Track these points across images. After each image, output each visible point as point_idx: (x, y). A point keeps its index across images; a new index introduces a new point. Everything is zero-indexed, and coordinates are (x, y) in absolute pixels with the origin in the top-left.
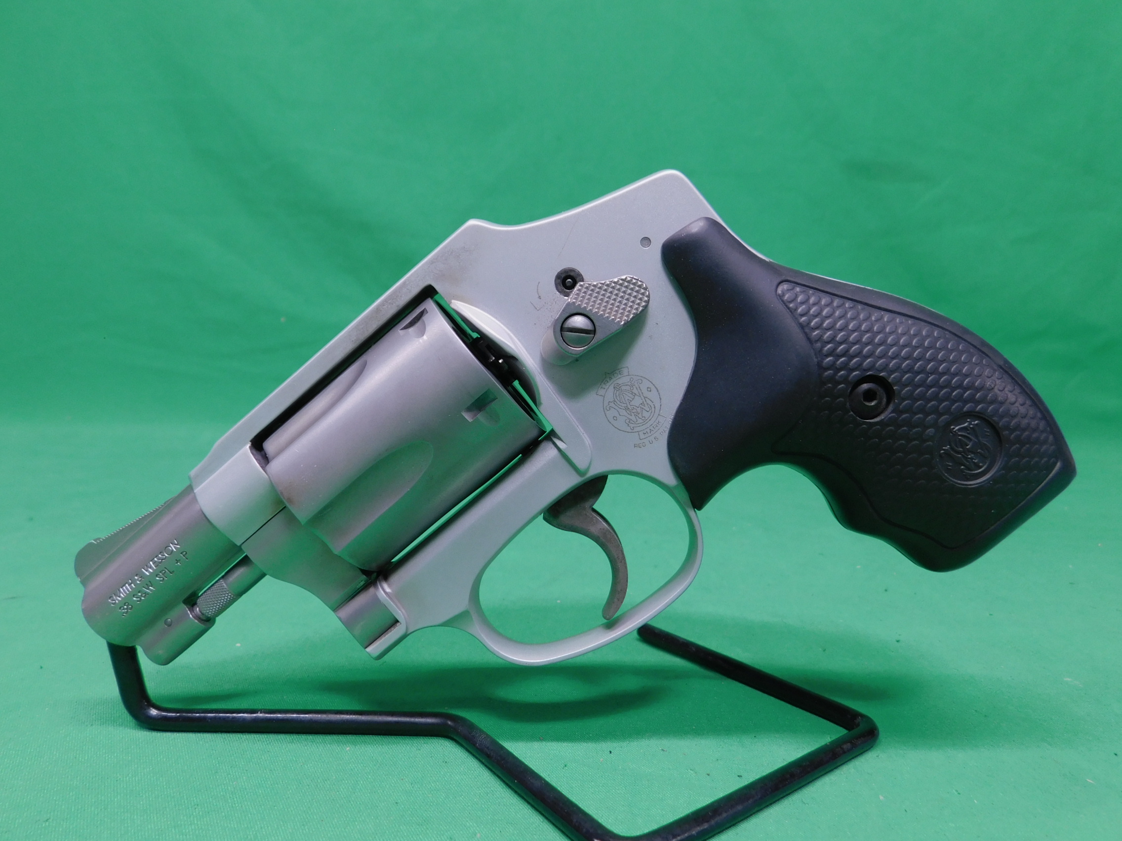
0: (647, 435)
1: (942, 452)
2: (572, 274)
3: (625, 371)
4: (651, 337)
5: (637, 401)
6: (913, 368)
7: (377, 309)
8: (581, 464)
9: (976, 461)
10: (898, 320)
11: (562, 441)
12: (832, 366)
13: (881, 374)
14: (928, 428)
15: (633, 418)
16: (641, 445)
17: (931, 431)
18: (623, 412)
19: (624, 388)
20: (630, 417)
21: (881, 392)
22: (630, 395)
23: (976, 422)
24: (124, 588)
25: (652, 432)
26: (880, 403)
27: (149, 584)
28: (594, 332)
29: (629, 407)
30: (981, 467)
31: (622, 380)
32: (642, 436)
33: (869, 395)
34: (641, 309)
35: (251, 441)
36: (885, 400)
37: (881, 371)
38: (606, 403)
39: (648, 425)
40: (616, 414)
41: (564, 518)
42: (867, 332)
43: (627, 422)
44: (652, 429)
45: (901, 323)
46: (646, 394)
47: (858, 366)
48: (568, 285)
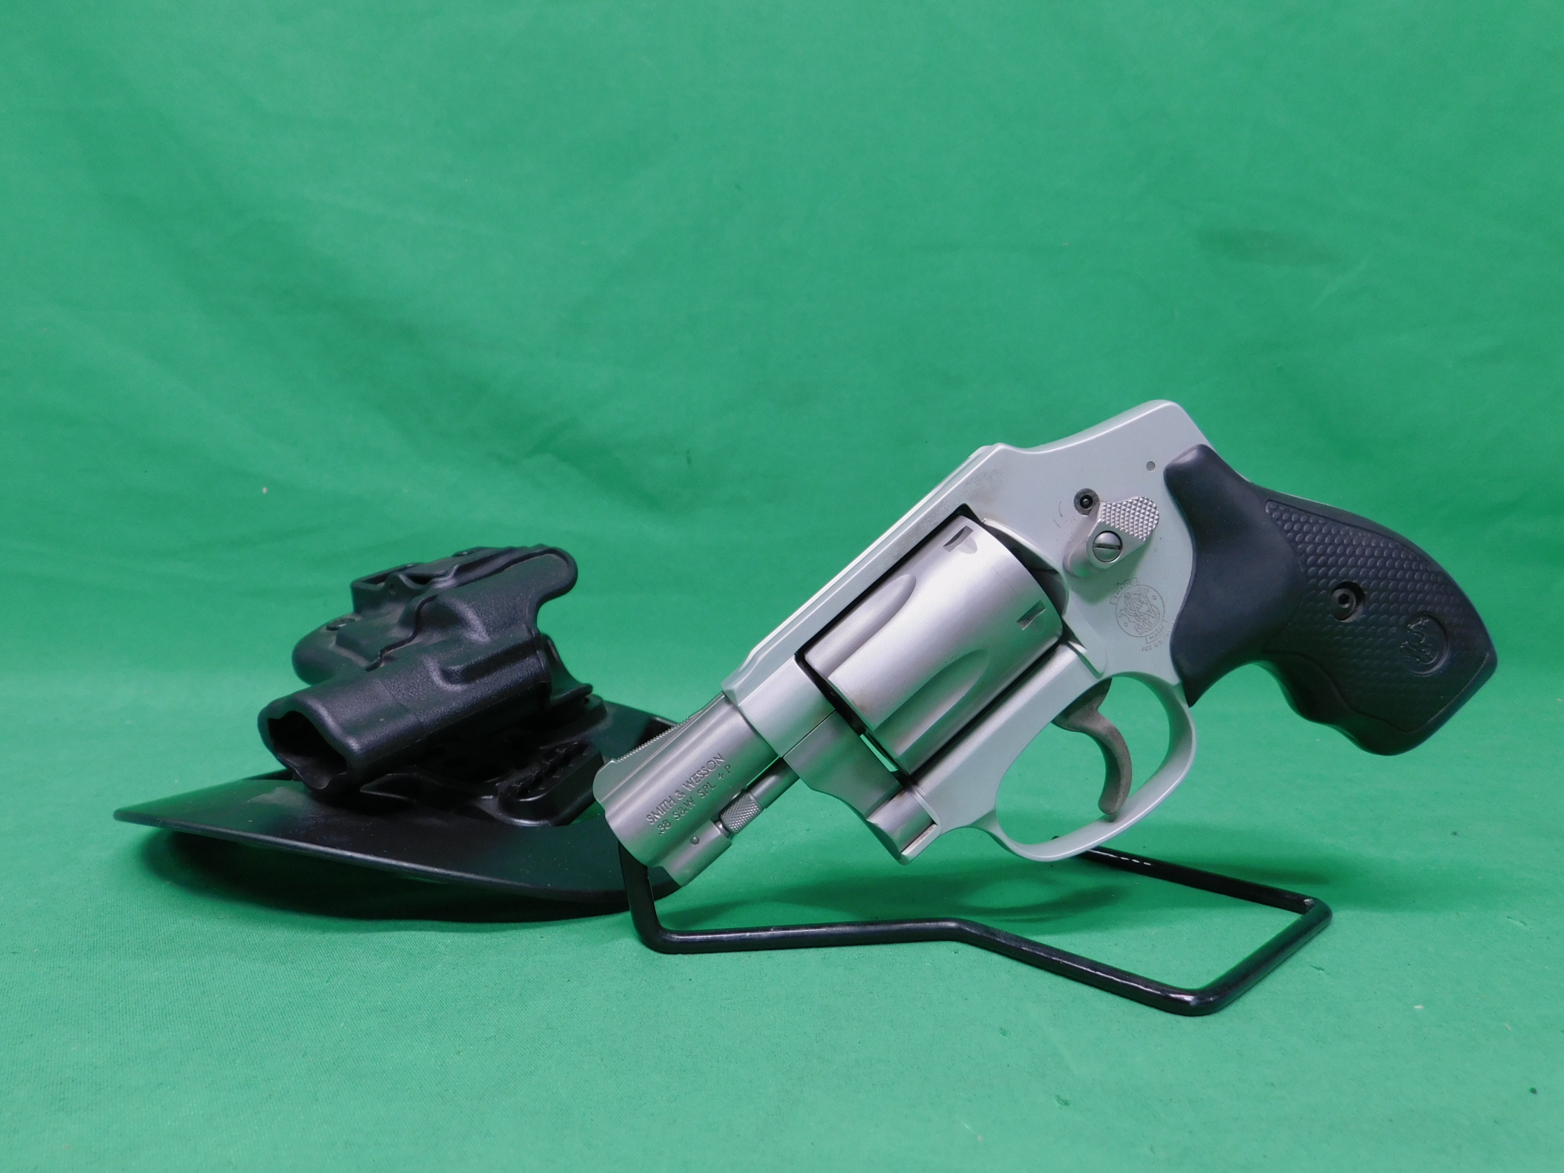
0: (1152, 639)
1: (1402, 647)
2: (1089, 494)
3: (1134, 582)
4: (1156, 550)
5: (1144, 609)
6: (1377, 576)
7: (917, 527)
8: (1099, 668)
9: (1428, 654)
10: (1360, 534)
11: (1082, 646)
12: (1315, 575)
13: (1354, 582)
14: (1392, 626)
15: (1141, 623)
16: (1148, 649)
17: (1394, 629)
18: (1133, 619)
19: (1133, 596)
20: (1139, 623)
21: (1353, 598)
22: (1139, 603)
23: (1427, 621)
24: (663, 805)
25: (1158, 636)
26: (1351, 605)
27: (690, 800)
28: (1120, 547)
29: (1138, 614)
30: (1432, 659)
31: (1130, 589)
32: (1149, 640)
33: (1344, 599)
34: (1154, 526)
35: (795, 654)
36: (1355, 603)
37: (1354, 579)
38: (1118, 611)
39: (1154, 630)
40: (1127, 621)
41: (1073, 719)
42: (1339, 545)
43: (1136, 627)
44: (1157, 633)
45: (1363, 536)
46: (1153, 602)
47: (1336, 575)
48: (1086, 504)
